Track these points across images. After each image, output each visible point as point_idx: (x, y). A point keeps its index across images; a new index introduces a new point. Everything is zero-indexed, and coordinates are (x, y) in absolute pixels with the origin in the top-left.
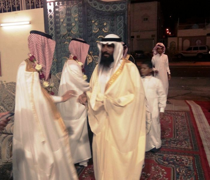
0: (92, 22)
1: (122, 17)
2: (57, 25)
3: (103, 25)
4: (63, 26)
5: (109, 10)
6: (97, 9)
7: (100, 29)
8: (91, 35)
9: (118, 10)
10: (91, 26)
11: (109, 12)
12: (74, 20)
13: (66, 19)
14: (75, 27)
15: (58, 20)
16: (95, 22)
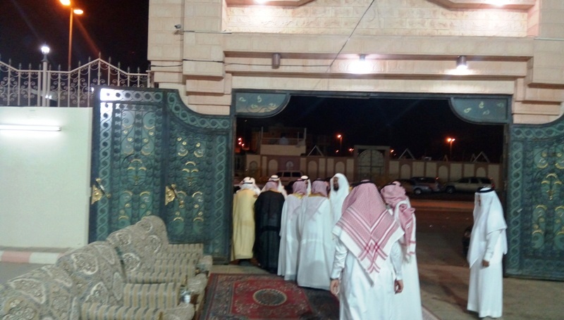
0: (177, 140)
1: (224, 138)
2: (116, 139)
3: (195, 147)
4: (128, 142)
5: (205, 126)
6: (186, 122)
7: (191, 151)
8: (175, 159)
9: (219, 128)
10: (175, 145)
11: (205, 128)
12: (148, 134)
13: (133, 132)
14: (148, 145)
15: (119, 131)
16: (182, 141)
